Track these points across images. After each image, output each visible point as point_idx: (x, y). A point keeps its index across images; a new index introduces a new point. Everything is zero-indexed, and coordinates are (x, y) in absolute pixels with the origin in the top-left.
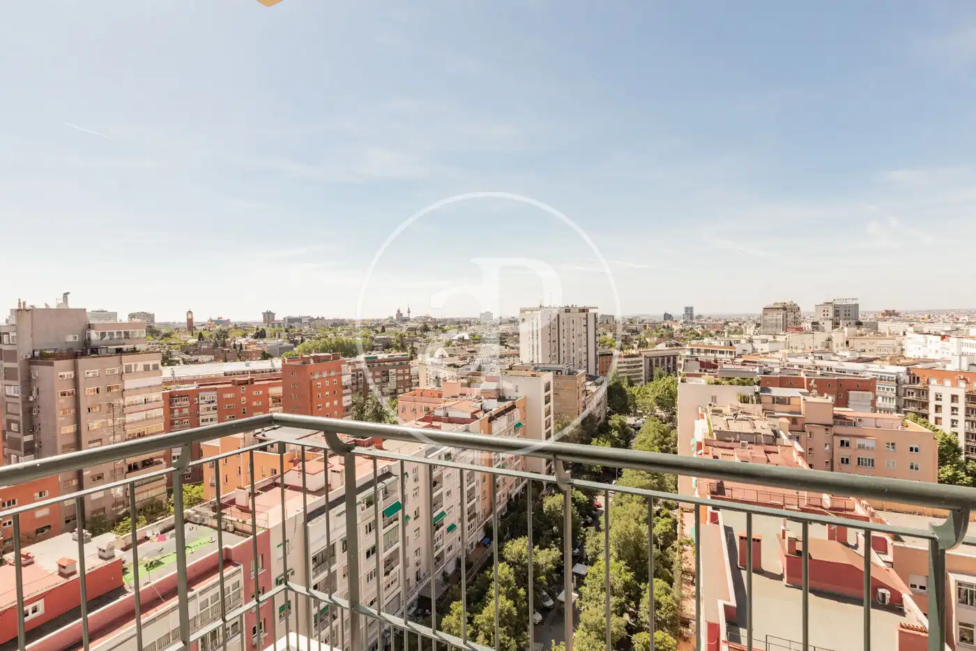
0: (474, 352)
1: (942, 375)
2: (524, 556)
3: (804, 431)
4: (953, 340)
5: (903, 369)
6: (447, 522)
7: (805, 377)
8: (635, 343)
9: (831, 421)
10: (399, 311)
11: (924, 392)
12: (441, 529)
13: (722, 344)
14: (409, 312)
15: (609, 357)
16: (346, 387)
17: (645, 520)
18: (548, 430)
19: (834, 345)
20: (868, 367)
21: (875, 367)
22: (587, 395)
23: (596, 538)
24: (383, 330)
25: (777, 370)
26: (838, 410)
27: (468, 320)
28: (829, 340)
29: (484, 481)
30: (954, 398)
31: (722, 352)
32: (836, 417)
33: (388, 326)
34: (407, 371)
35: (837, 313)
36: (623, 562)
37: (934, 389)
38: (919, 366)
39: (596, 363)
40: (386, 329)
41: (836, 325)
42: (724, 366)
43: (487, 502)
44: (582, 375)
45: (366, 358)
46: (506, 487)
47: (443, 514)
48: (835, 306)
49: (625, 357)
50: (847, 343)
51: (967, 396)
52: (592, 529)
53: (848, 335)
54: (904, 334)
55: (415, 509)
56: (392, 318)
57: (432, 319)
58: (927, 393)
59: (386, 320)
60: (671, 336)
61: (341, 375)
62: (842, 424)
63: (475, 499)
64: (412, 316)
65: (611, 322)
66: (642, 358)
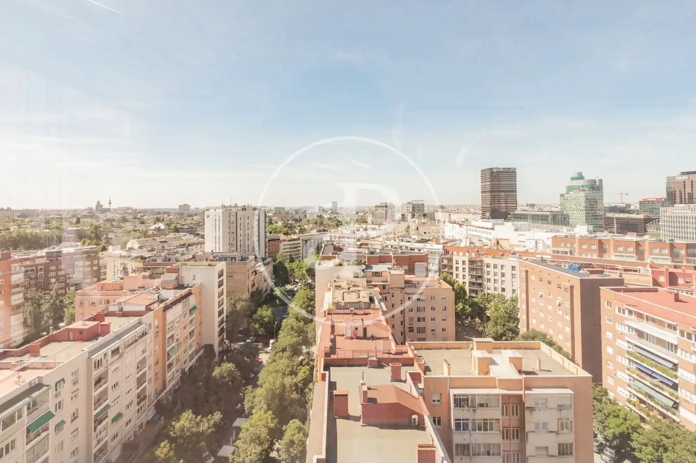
0: (166, 242)
1: (459, 249)
2: (185, 429)
3: (389, 293)
4: (464, 227)
5: (441, 246)
6: (112, 414)
7: (392, 255)
8: (297, 229)
9: (403, 285)
10: (98, 203)
11: (450, 260)
12: (104, 423)
13: (349, 231)
14: (110, 203)
15: (277, 241)
16: (18, 286)
17: (290, 371)
18: (221, 308)
19: (411, 230)
20: (425, 246)
21: (428, 245)
22: (256, 274)
23: (253, 394)
24: (78, 221)
25: (378, 251)
26: (408, 277)
27: (168, 210)
28: (408, 227)
29: (157, 363)
30: (464, 263)
31: (349, 238)
32: (407, 282)
33: (85, 216)
34: (96, 262)
35: (413, 208)
36: (270, 412)
37: (455, 258)
38: (449, 244)
39: (266, 247)
40: (82, 220)
41: (413, 216)
42: (349, 249)
43: (160, 381)
44: (252, 260)
45: (47, 253)
46: (180, 364)
47: (108, 406)
48: (413, 205)
49: (289, 241)
50: (417, 228)
51: (469, 261)
52: (250, 387)
53: (418, 224)
54: (444, 223)
55: (74, 411)
56: (91, 209)
57: (133, 210)
58: (452, 260)
59: (83, 211)
60: (322, 223)
61: (11, 274)
62: (409, 287)
63: (146, 383)
64: (113, 207)
65: (283, 213)
66: (300, 241)
